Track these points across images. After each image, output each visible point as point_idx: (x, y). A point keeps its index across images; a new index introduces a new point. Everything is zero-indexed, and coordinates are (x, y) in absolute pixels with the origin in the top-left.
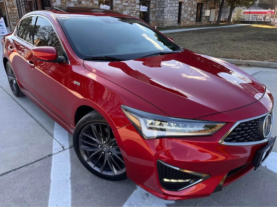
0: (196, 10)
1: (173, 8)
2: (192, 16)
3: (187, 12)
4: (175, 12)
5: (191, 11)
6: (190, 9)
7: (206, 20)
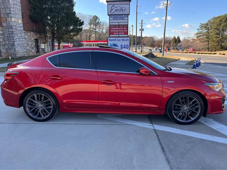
0: (34, 44)
1: (21, 42)
2: (33, 48)
3: (29, 46)
4: (23, 45)
5: (31, 44)
6: (30, 43)
7: (42, 51)
